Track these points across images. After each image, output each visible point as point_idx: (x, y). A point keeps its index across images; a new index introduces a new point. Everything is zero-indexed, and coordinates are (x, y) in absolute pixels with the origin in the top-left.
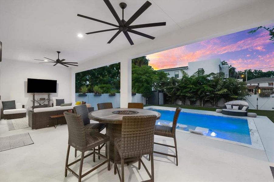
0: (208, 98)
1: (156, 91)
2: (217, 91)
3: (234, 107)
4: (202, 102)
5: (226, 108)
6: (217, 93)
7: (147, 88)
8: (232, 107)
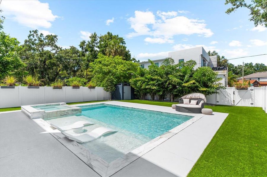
0: (176, 92)
1: (121, 84)
2: (184, 83)
3: (192, 101)
4: (172, 96)
5: (183, 103)
6: (183, 85)
7: (109, 80)
8: (190, 102)
